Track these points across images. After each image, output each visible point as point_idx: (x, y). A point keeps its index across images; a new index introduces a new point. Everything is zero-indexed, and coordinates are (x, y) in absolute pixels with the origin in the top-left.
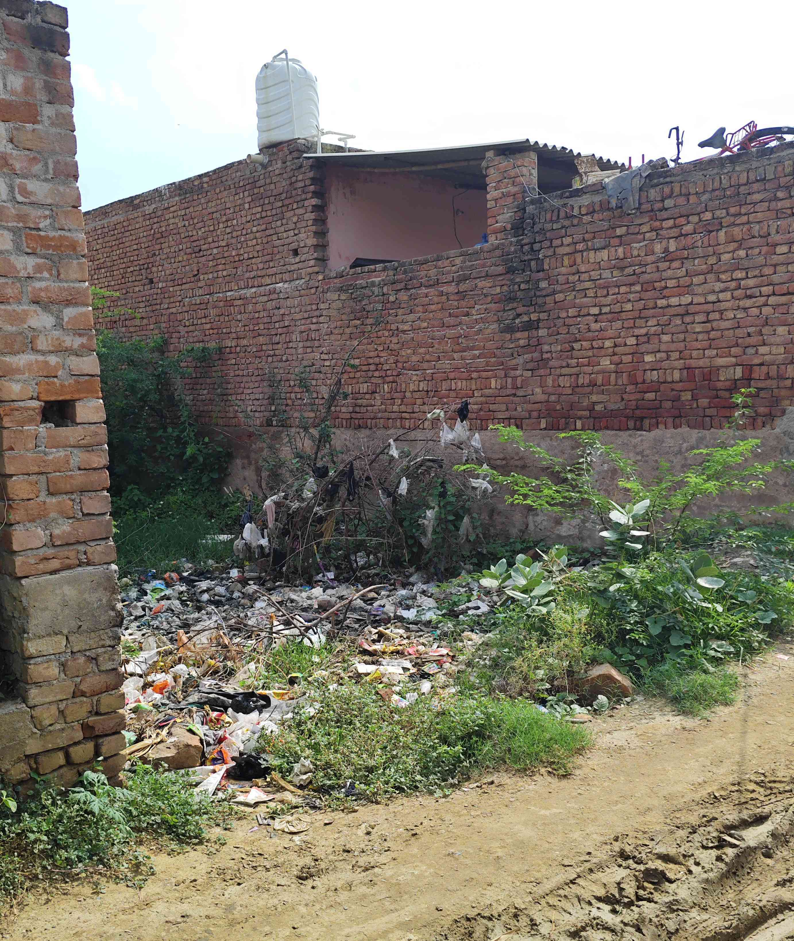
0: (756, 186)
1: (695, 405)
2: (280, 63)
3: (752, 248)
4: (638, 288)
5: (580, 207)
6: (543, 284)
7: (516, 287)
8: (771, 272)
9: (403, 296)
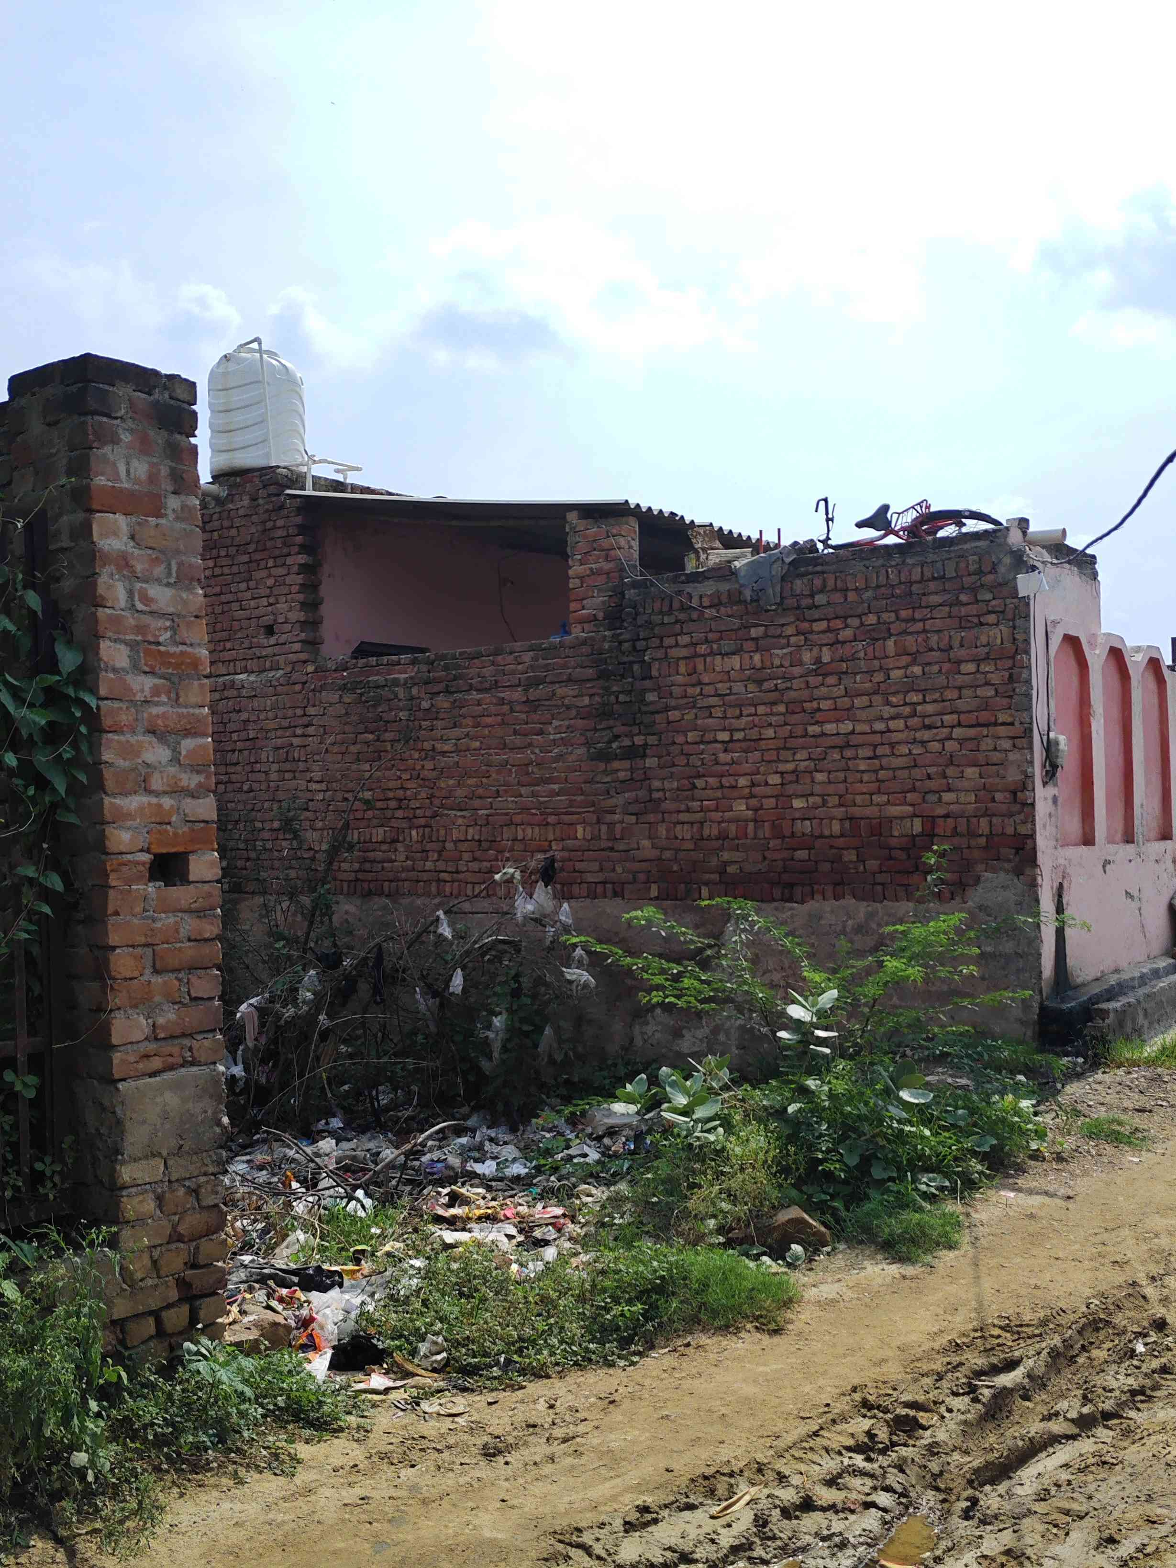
0: (932, 586)
1: (861, 868)
2: (249, 356)
3: (929, 664)
4: (781, 708)
5: (701, 597)
6: (651, 697)
7: (612, 698)
8: (956, 696)
9: (442, 702)
